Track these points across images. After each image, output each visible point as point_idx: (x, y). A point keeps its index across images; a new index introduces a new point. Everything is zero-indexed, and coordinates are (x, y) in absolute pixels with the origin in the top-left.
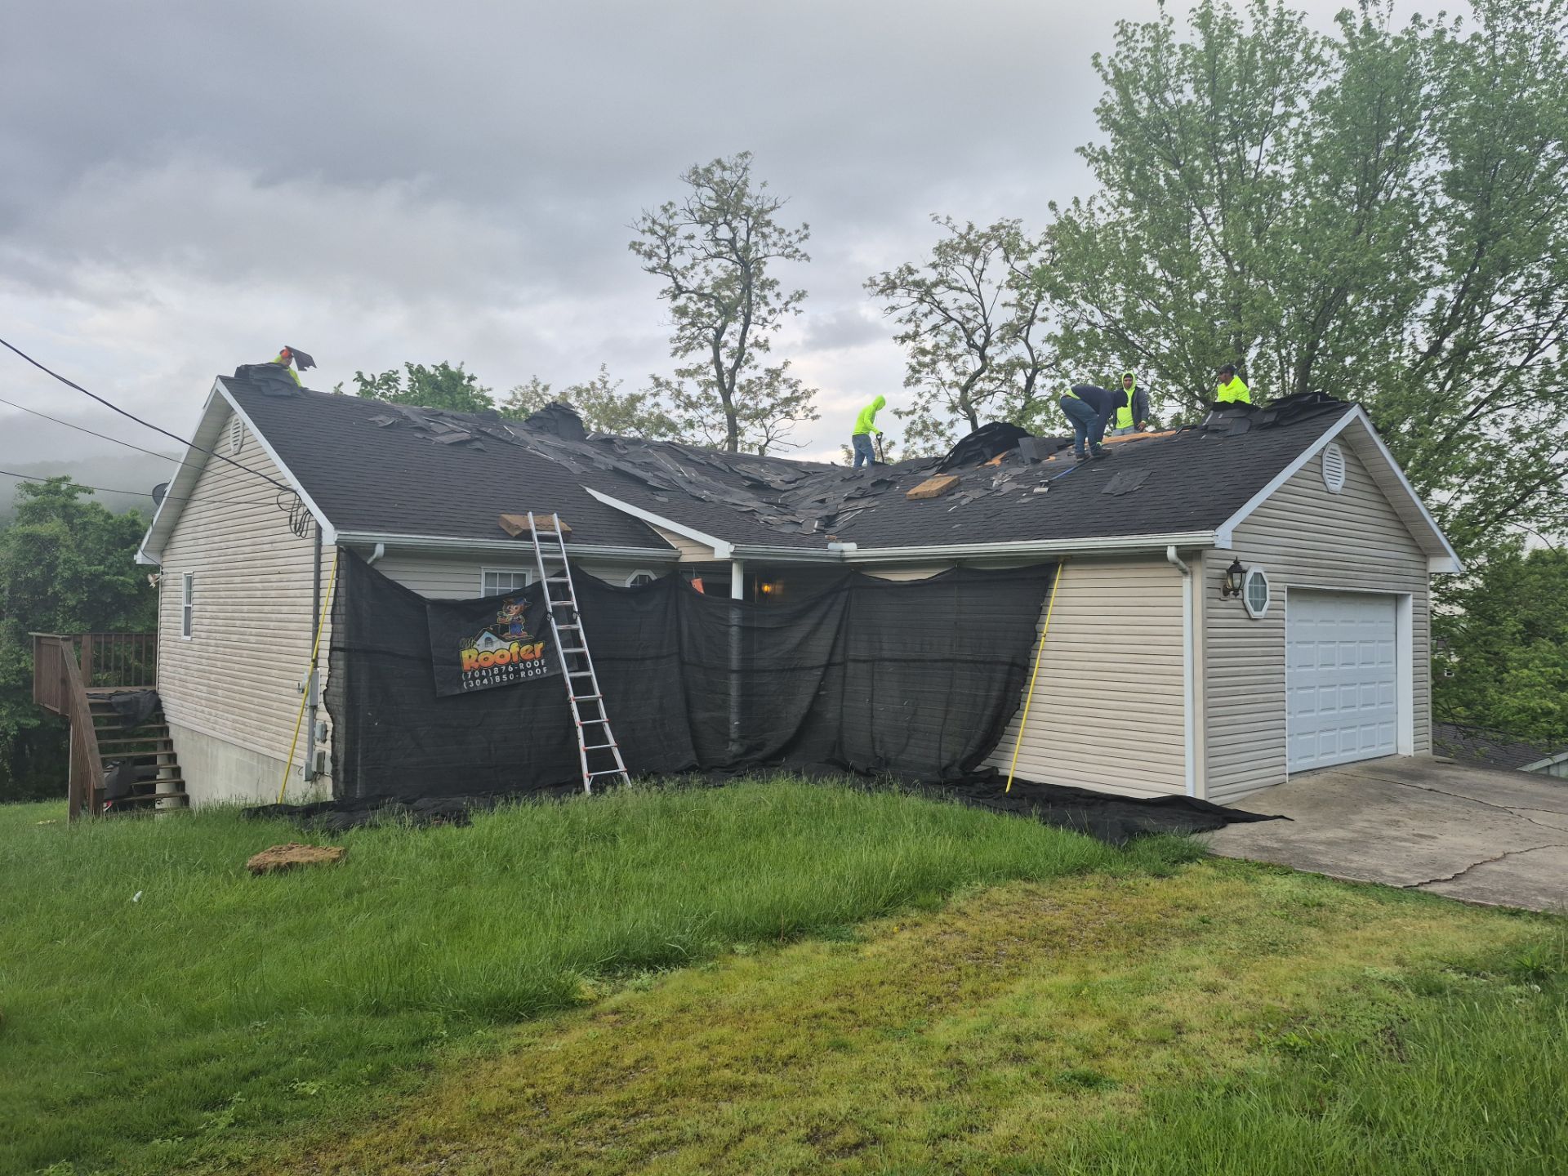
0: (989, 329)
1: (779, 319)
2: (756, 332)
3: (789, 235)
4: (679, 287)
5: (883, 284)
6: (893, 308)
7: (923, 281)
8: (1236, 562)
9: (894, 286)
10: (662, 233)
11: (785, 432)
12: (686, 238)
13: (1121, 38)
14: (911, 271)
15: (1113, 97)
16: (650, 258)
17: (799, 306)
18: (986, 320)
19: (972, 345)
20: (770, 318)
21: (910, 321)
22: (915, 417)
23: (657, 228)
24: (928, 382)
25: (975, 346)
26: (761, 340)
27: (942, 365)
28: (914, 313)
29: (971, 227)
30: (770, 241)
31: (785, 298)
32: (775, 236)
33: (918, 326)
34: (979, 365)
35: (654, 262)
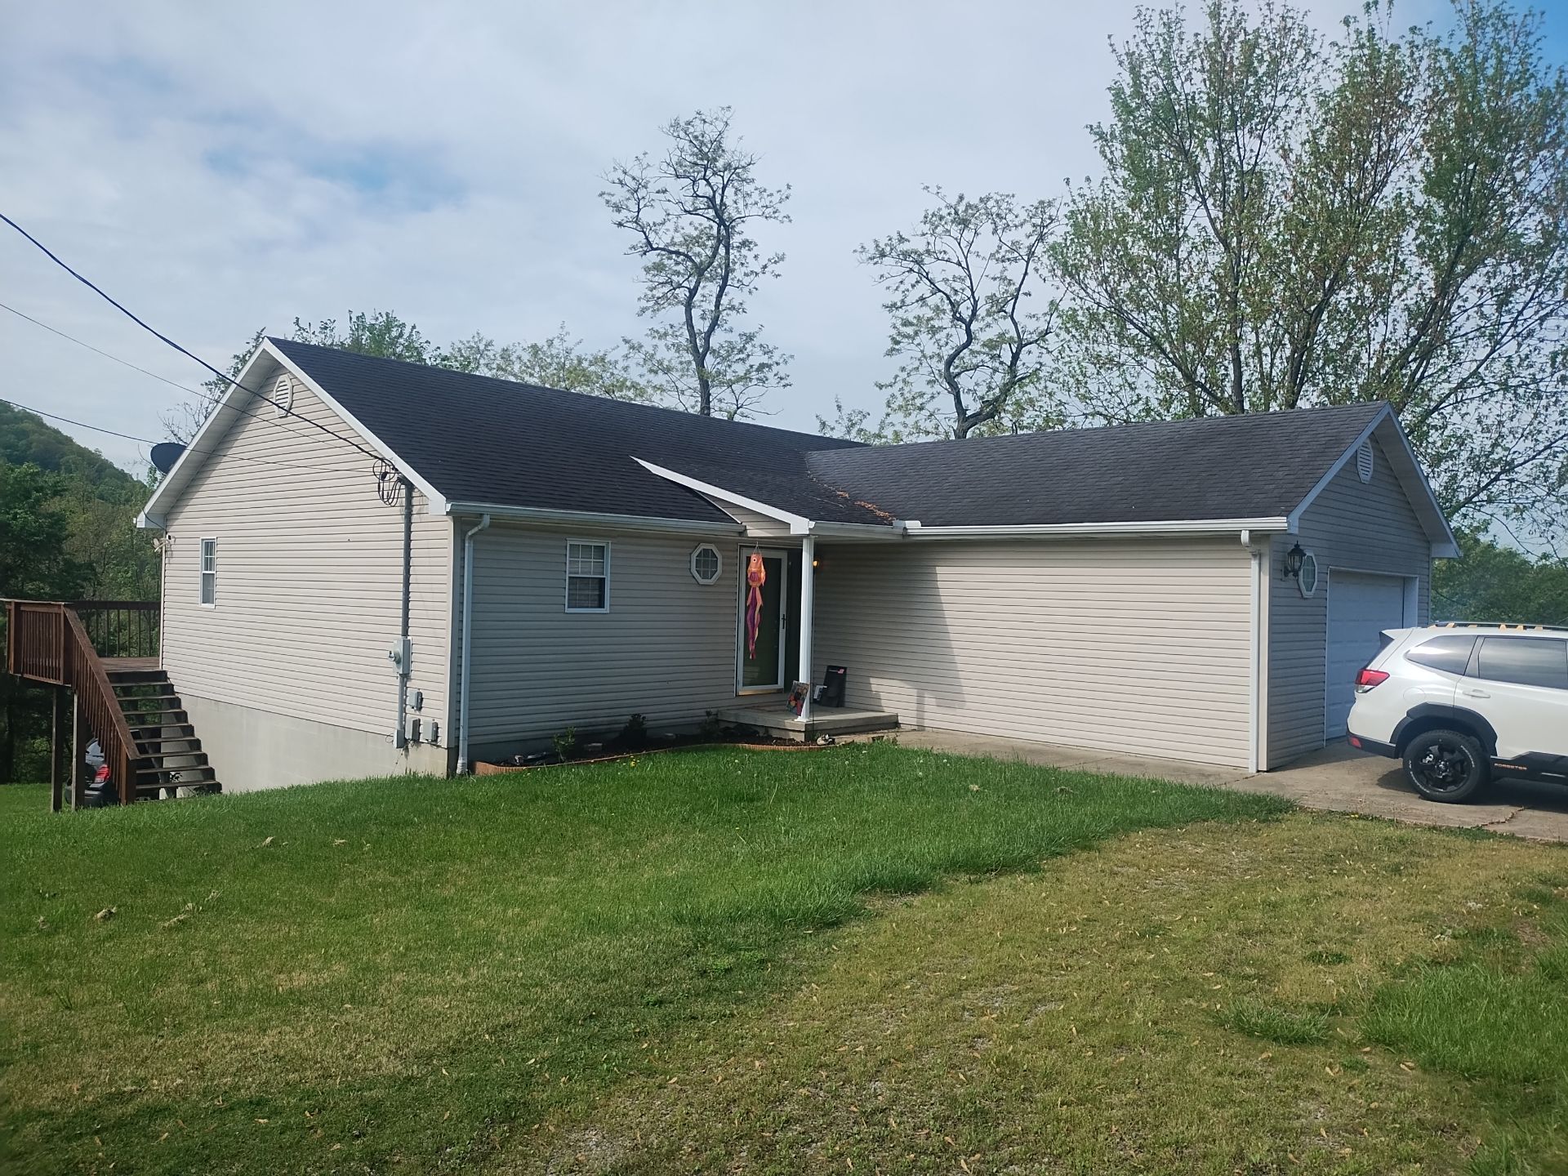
0: (976, 302)
1: (757, 281)
2: (732, 295)
3: (771, 195)
4: (649, 243)
5: (872, 251)
6: (882, 276)
7: (914, 250)
8: (1297, 546)
9: (883, 255)
10: (633, 185)
11: (755, 400)
12: (658, 192)
13: (1138, 22)
15: (1127, 79)
16: (619, 211)
17: (777, 268)
18: (973, 293)
19: (957, 318)
20: (746, 280)
21: (897, 290)
22: (895, 390)
23: (628, 180)
24: (909, 354)
25: (961, 319)
26: (736, 303)
27: (924, 337)
28: (902, 282)
29: (961, 198)
30: (750, 201)
31: (763, 261)
32: (755, 196)
33: (905, 296)
34: (964, 339)
35: (624, 215)
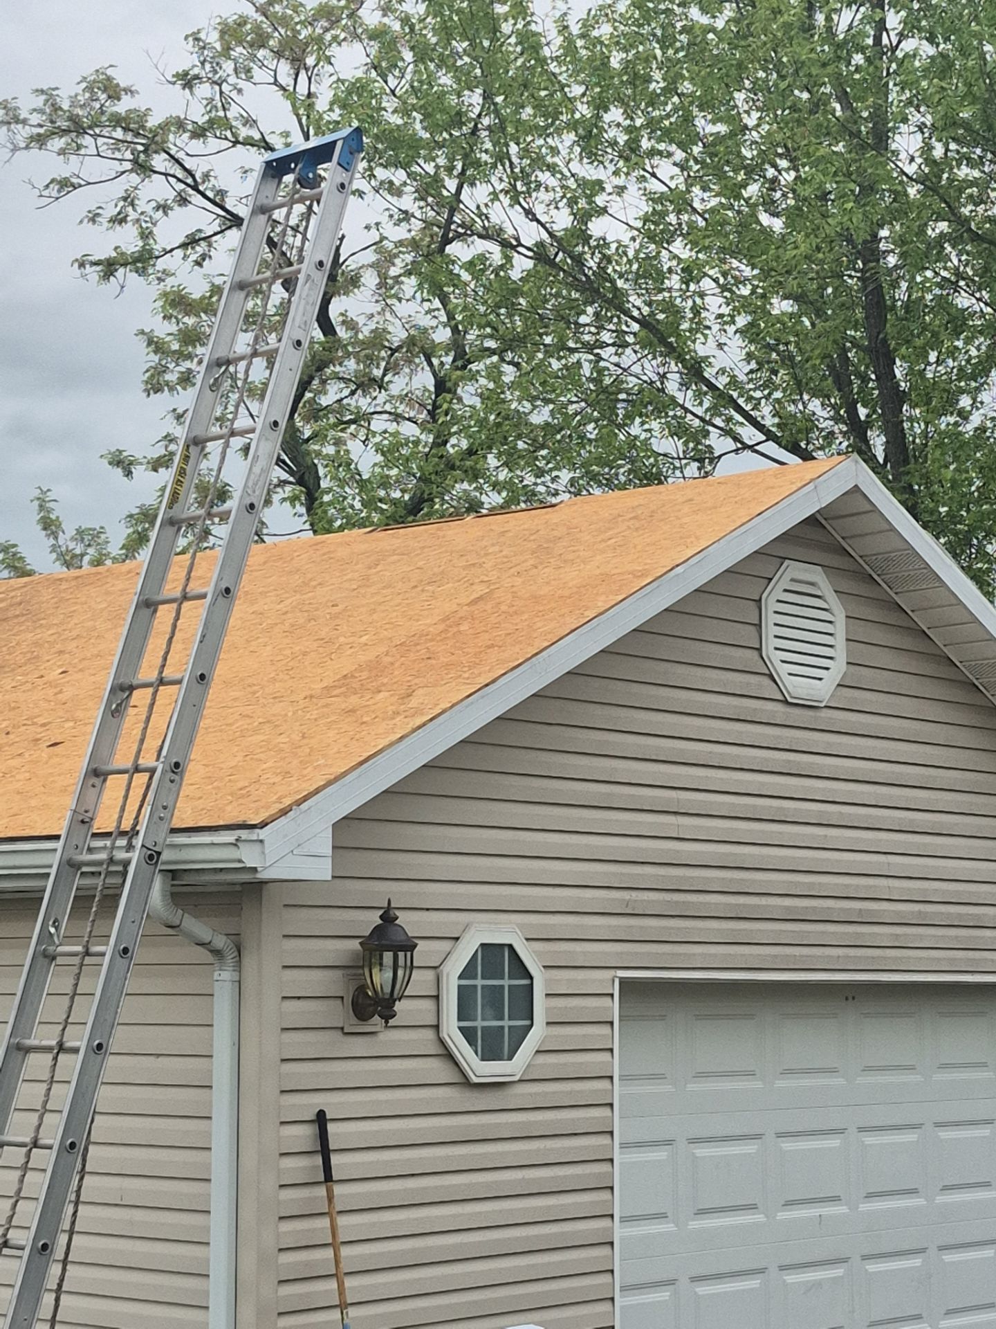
5: (35, 119)
6: (66, 185)
7: (143, 116)
8: (388, 918)
9: (71, 128)
14: (114, 92)
21: (120, 219)
28: (129, 199)
33: (146, 235)
